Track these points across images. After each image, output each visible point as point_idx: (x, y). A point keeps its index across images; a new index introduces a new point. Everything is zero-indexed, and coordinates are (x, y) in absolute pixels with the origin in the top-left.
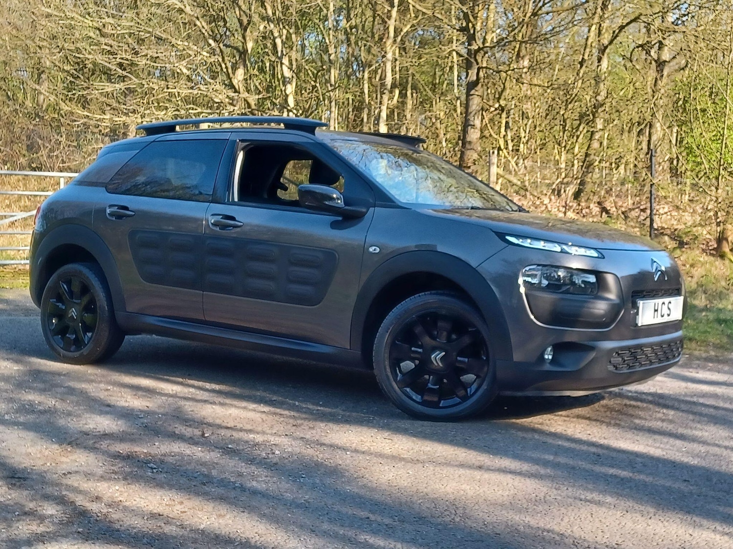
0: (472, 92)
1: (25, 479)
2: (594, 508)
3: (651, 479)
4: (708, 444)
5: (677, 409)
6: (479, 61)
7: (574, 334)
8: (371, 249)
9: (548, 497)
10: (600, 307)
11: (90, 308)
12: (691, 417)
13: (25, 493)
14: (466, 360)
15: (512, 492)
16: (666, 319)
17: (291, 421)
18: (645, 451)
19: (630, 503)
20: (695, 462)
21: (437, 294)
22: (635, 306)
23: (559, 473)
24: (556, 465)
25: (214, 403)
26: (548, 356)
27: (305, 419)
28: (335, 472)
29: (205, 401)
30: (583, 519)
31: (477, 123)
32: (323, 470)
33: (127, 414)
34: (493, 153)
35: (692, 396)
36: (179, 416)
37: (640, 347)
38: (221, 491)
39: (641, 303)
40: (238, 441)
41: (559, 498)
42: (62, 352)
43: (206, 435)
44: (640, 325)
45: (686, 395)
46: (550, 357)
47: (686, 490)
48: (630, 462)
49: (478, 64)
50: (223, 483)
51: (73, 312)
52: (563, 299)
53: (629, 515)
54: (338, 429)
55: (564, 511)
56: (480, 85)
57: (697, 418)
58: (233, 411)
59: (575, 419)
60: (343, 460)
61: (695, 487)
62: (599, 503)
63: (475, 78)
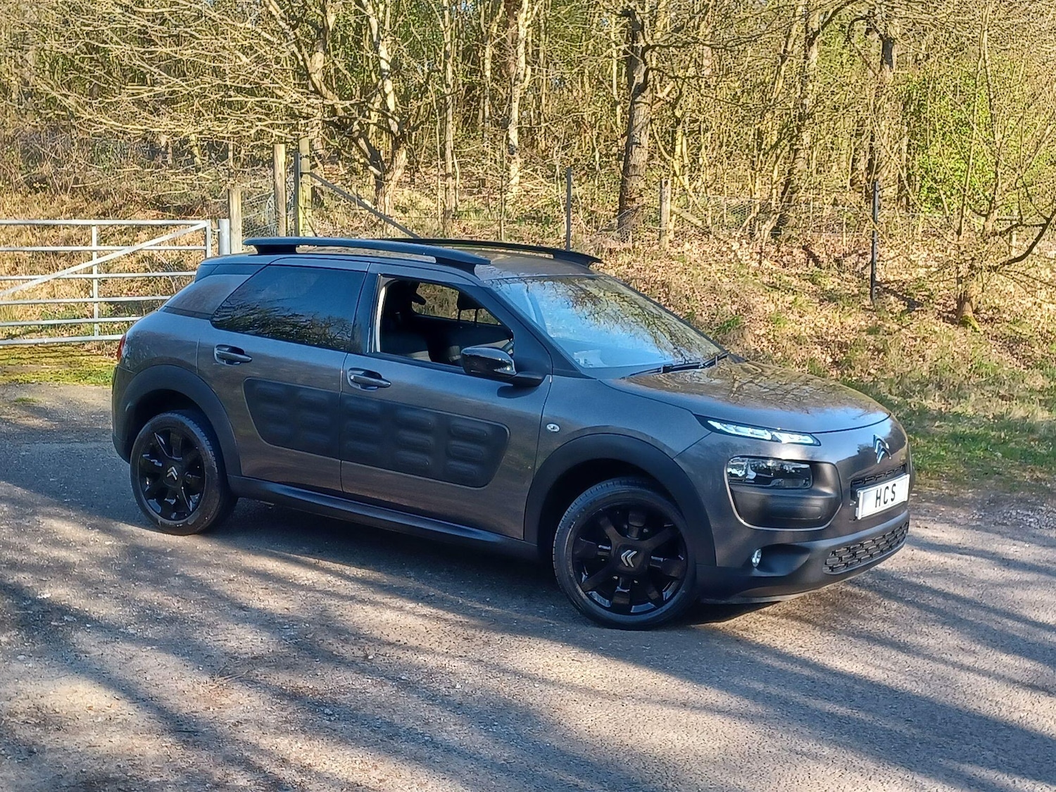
0: (638, 99)
1: (195, 733)
2: (811, 763)
3: (870, 718)
4: (934, 660)
5: (900, 599)
6: (648, 60)
7: (786, 535)
8: (550, 427)
9: (762, 750)
10: (816, 504)
11: (195, 466)
12: (916, 613)
13: (205, 754)
14: (662, 559)
15: (723, 743)
16: (890, 504)
17: (460, 631)
18: (864, 673)
19: (850, 756)
20: (918, 689)
21: (628, 484)
22: (854, 496)
23: (771, 710)
24: (767, 699)
25: (362, 602)
26: (756, 560)
27: (475, 627)
28: (527, 715)
29: (352, 598)
30: (800, 781)
31: (645, 140)
32: (514, 712)
33: (267, 621)
34: (666, 183)
35: (918, 575)
36: (328, 625)
37: (859, 542)
38: (411, 747)
39: (861, 493)
40: (409, 667)
41: (773, 750)
42: (160, 519)
43: (370, 657)
44: (859, 518)
45: (911, 574)
46: (758, 560)
47: (908, 734)
48: (848, 691)
49: (646, 64)
50: (411, 736)
51: (173, 472)
52: (773, 496)
53: (847, 776)
54: (516, 644)
55: (779, 770)
56: (649, 89)
57: (924, 614)
58: (389, 616)
59: (784, 621)
60: (535, 696)
61: (918, 730)
62: (816, 758)
63: (641, 80)
